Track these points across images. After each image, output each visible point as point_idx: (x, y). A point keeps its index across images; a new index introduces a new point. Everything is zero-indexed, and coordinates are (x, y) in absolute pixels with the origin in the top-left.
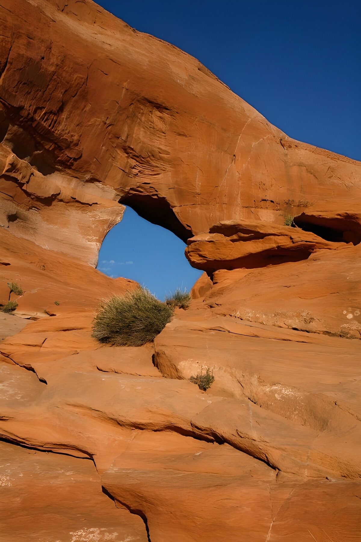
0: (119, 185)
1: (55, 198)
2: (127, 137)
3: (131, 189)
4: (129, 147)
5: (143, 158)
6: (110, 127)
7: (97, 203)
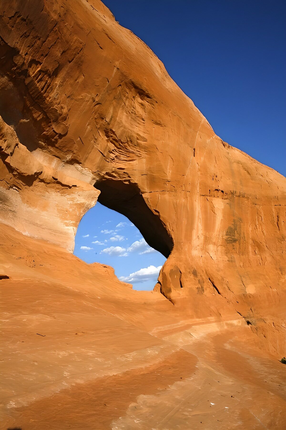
0: (96, 169)
1: (37, 177)
2: (111, 119)
3: (107, 174)
4: (111, 130)
5: (122, 143)
6: (97, 106)
7: (76, 186)
